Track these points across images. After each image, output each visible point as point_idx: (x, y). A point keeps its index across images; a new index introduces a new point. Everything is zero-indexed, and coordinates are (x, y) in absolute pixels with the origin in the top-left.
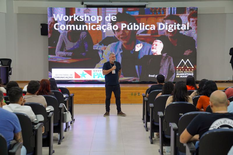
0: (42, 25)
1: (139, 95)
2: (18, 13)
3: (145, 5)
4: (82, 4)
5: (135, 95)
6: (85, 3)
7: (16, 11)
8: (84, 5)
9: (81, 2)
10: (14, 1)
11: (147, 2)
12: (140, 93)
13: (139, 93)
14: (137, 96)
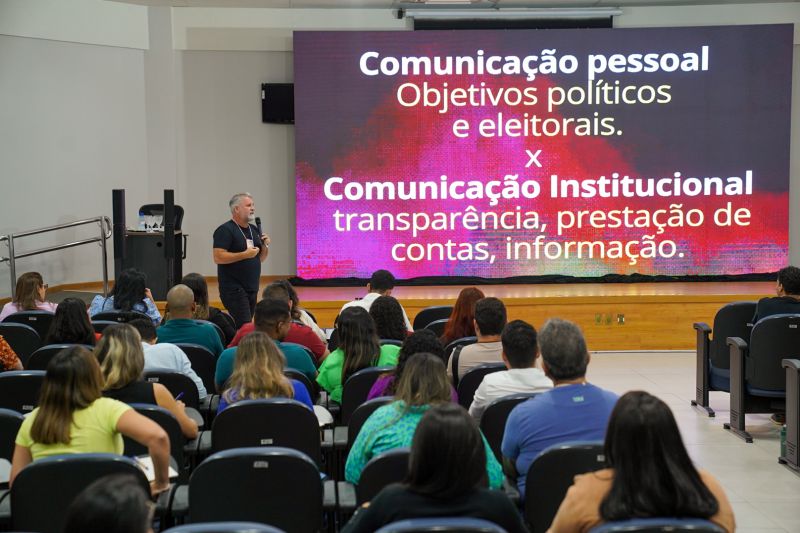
0: (265, 87)
1: (621, 321)
2: (185, 48)
3: (612, 17)
4: (400, 15)
5: (609, 321)
6: (409, 13)
7: (179, 42)
8: (404, 19)
9: (397, 10)
10: (172, 9)
11: (617, 6)
12: (626, 316)
13: (621, 316)
14: (614, 325)
